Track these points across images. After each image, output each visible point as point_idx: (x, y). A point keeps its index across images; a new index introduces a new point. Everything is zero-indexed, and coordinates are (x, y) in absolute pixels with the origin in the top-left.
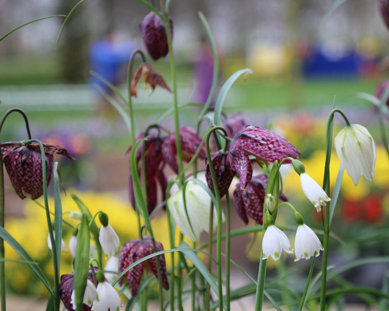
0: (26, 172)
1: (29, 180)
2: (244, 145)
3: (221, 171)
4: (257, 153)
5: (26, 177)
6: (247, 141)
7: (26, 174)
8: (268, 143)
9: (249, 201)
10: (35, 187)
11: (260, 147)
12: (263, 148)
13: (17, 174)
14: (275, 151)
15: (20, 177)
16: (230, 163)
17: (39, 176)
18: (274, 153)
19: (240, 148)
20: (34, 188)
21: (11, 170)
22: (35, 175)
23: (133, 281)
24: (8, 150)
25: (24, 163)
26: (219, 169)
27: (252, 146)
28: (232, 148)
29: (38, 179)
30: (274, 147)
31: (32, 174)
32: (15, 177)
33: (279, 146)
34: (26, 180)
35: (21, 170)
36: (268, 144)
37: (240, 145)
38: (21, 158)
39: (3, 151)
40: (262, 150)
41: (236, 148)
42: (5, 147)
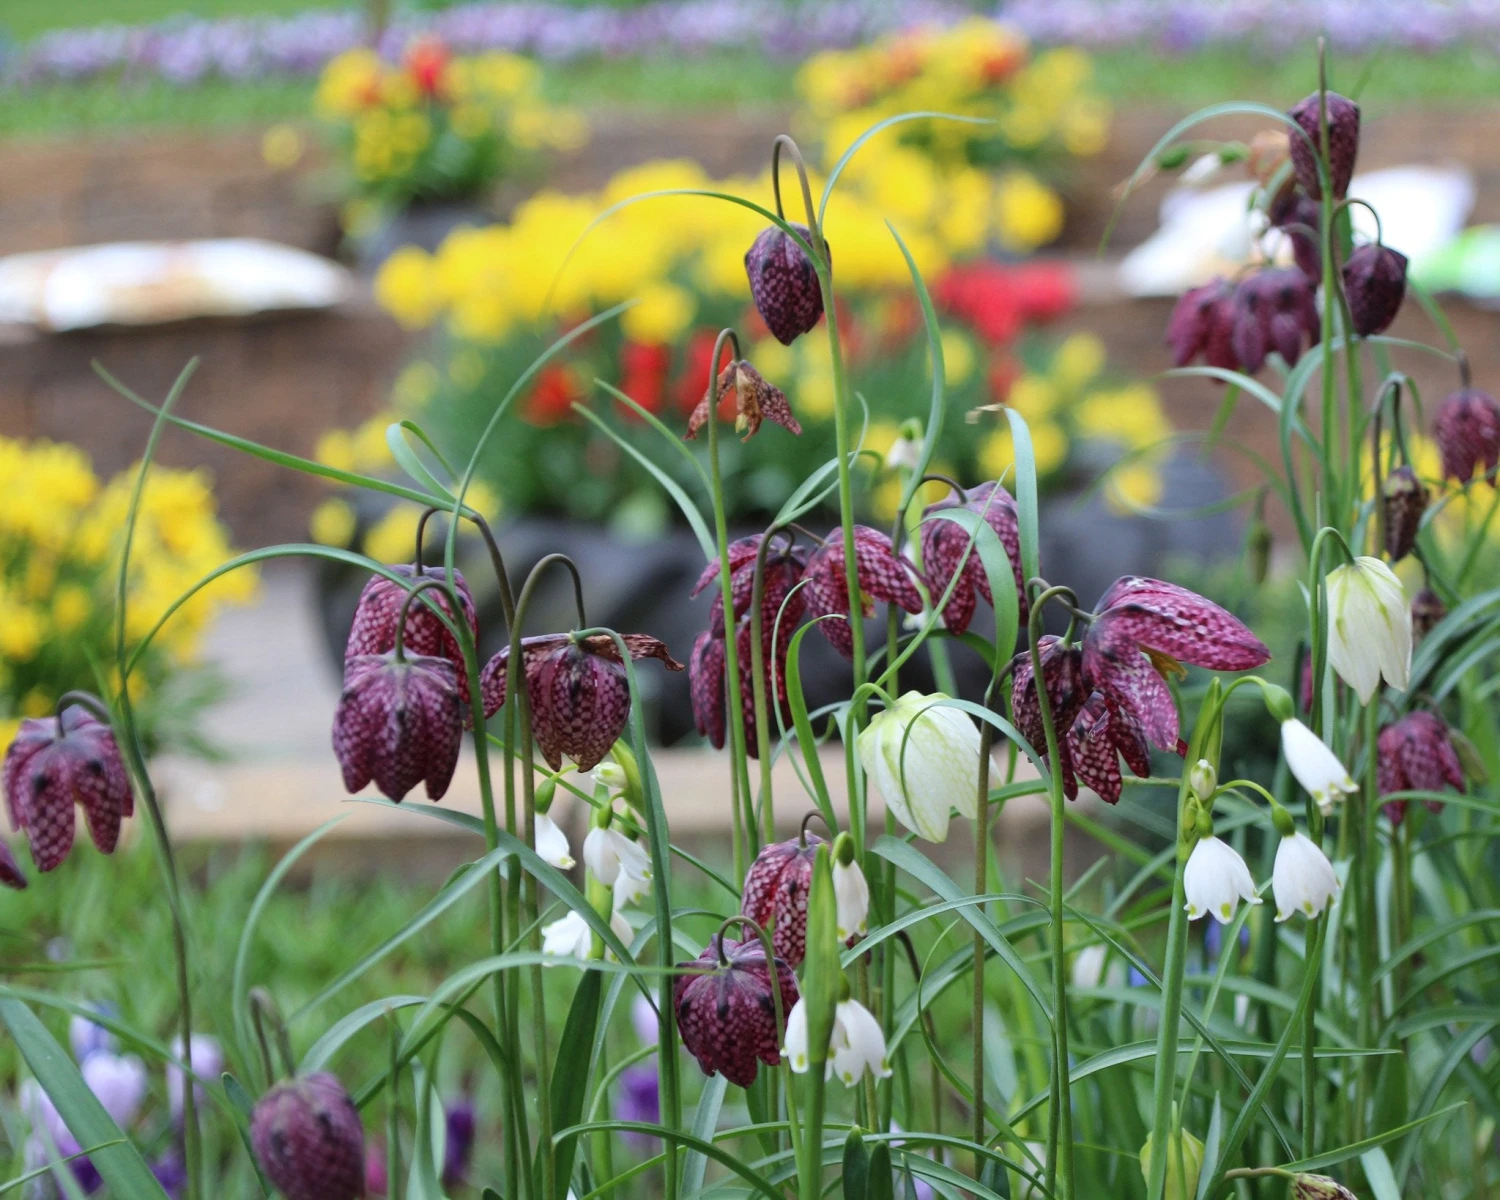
0: (580, 710)
1: (584, 728)
2: (1137, 634)
3: (1062, 692)
4: (1172, 650)
5: (578, 722)
6: (1143, 622)
7: (577, 715)
8: (1195, 622)
9: (1083, 748)
10: (596, 743)
11: (1176, 635)
12: (1183, 637)
13: (554, 713)
14: (1215, 642)
15: (560, 721)
16: (1095, 674)
17: (609, 719)
18: (1212, 649)
19: (1125, 638)
20: (594, 747)
21: (541, 705)
22: (600, 717)
23: (789, 951)
24: (539, 659)
25: (576, 689)
26: (1058, 690)
27: (1157, 633)
28: (1105, 639)
29: (606, 726)
30: (1211, 632)
31: (592, 713)
32: (549, 722)
33: (1221, 628)
34: (576, 729)
35: (566, 705)
36: (1193, 627)
37: (1124, 632)
38: (568, 676)
39: (529, 661)
40: (1183, 641)
41: (1114, 639)
42: (531, 652)
